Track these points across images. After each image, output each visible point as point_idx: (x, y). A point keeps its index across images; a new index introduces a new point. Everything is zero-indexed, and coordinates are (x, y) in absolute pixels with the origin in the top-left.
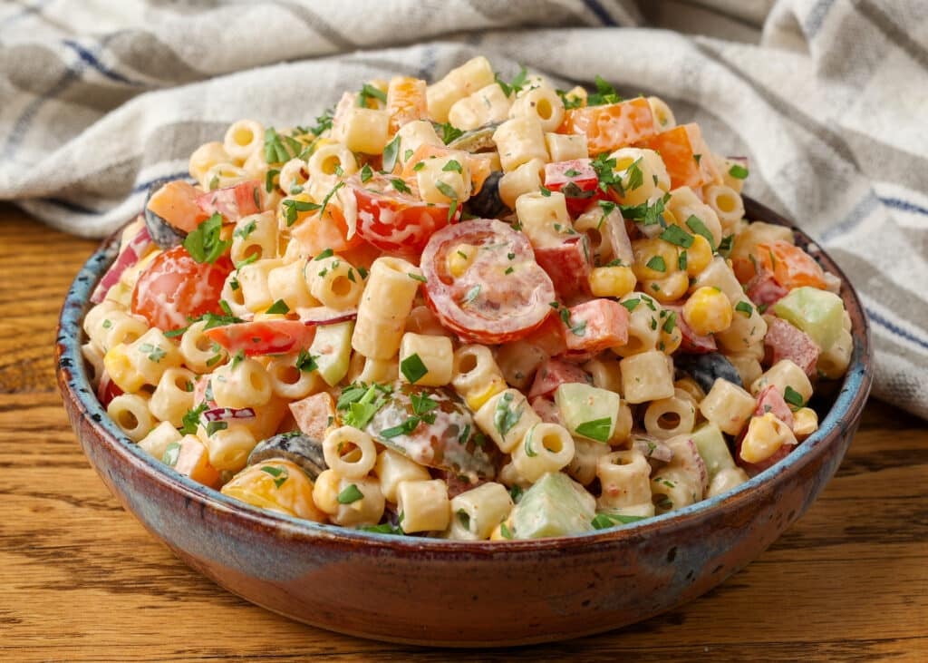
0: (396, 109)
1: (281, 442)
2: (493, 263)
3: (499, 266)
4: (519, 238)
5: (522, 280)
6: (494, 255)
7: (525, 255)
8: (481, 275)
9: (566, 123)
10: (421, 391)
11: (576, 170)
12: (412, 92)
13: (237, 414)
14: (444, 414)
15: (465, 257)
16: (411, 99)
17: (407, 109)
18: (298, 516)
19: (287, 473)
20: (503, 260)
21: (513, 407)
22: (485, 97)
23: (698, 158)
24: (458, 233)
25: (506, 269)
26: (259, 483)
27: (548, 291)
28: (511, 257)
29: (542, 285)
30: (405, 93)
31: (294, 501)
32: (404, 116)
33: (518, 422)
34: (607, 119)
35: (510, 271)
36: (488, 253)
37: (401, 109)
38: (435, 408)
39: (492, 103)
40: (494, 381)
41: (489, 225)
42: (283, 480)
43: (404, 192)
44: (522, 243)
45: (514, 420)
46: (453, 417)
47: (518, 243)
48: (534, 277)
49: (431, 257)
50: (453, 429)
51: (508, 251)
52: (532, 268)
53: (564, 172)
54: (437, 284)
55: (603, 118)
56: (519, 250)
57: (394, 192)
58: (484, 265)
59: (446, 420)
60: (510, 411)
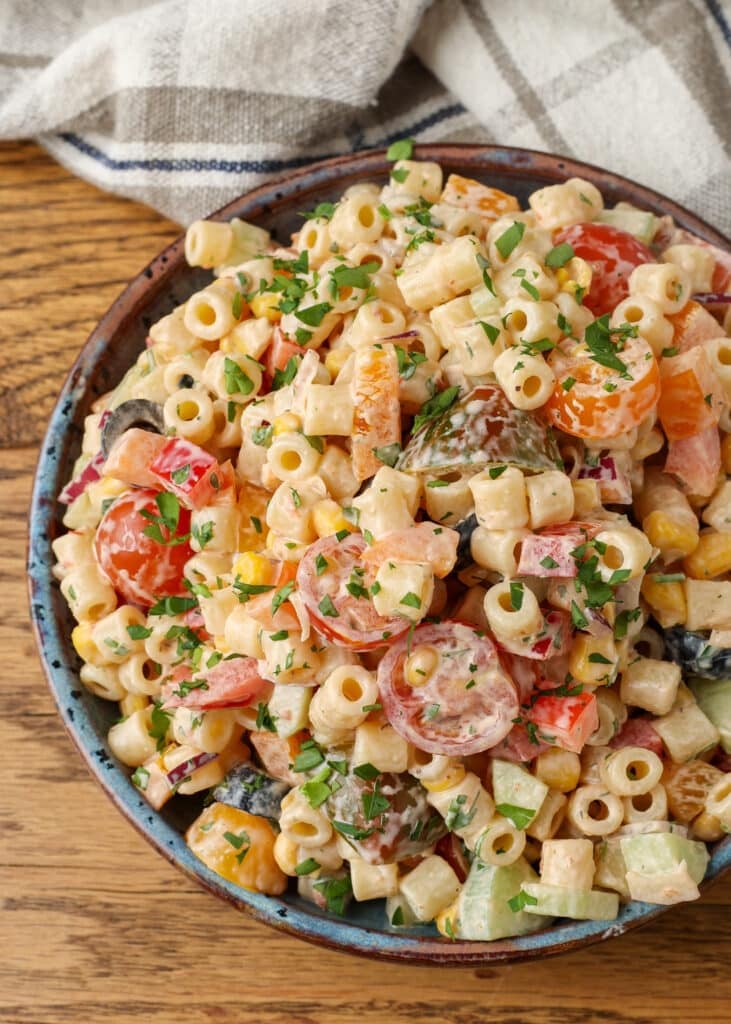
0: (362, 398)
1: (244, 798)
2: (454, 676)
3: (460, 680)
4: (483, 645)
5: (484, 694)
6: (455, 667)
7: (489, 665)
8: (441, 691)
9: (557, 395)
10: (374, 781)
11: (555, 559)
12: (380, 375)
13: (201, 761)
14: (397, 815)
15: (424, 674)
16: (378, 384)
17: (374, 398)
18: (259, 892)
19: (248, 841)
20: (464, 672)
21: (466, 809)
22: (467, 343)
23: (708, 399)
24: (417, 641)
25: (467, 683)
26: (222, 858)
27: (512, 706)
28: (473, 668)
29: (504, 700)
30: (372, 377)
31: (255, 872)
32: (371, 405)
33: (469, 824)
34: (603, 409)
35: (472, 684)
36: (449, 663)
37: (367, 397)
38: (387, 811)
39: (475, 352)
40: (448, 777)
41: (450, 630)
42: (245, 851)
43: (361, 597)
44: (486, 651)
45: (465, 822)
46: (405, 817)
47: (481, 651)
48: (497, 692)
49: (388, 673)
50: (404, 831)
51: (470, 659)
52: (496, 681)
53: (542, 559)
54: (394, 705)
55: (599, 409)
56: (482, 659)
57: (350, 598)
58: (444, 679)
59: (398, 822)
60: (462, 814)
